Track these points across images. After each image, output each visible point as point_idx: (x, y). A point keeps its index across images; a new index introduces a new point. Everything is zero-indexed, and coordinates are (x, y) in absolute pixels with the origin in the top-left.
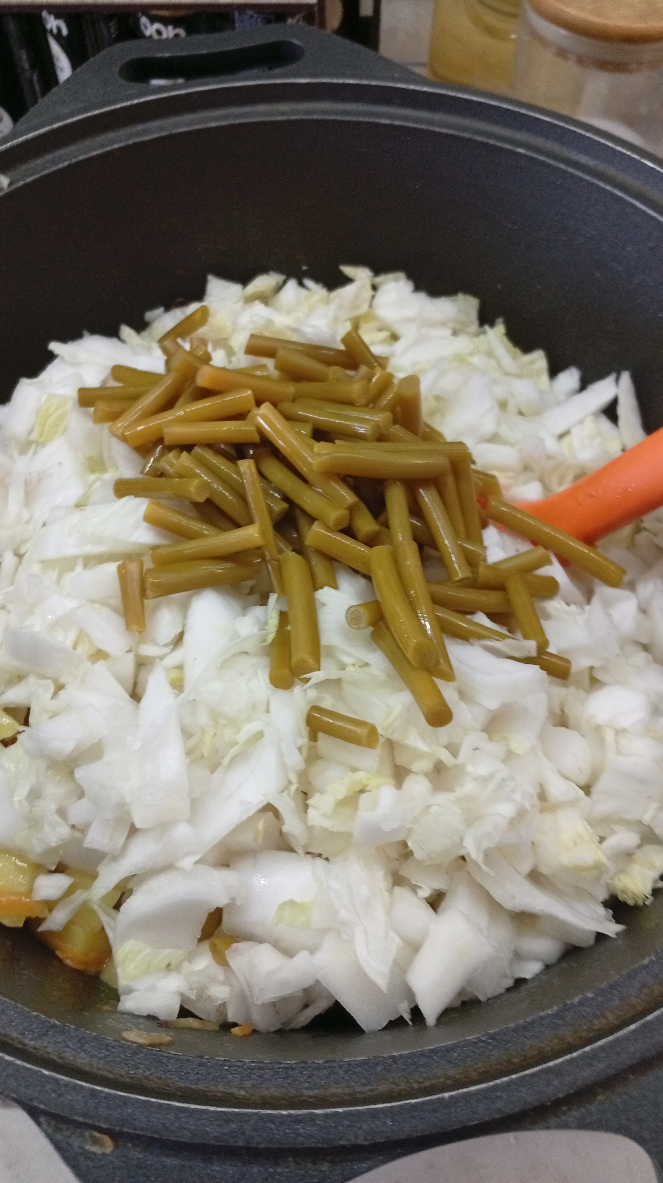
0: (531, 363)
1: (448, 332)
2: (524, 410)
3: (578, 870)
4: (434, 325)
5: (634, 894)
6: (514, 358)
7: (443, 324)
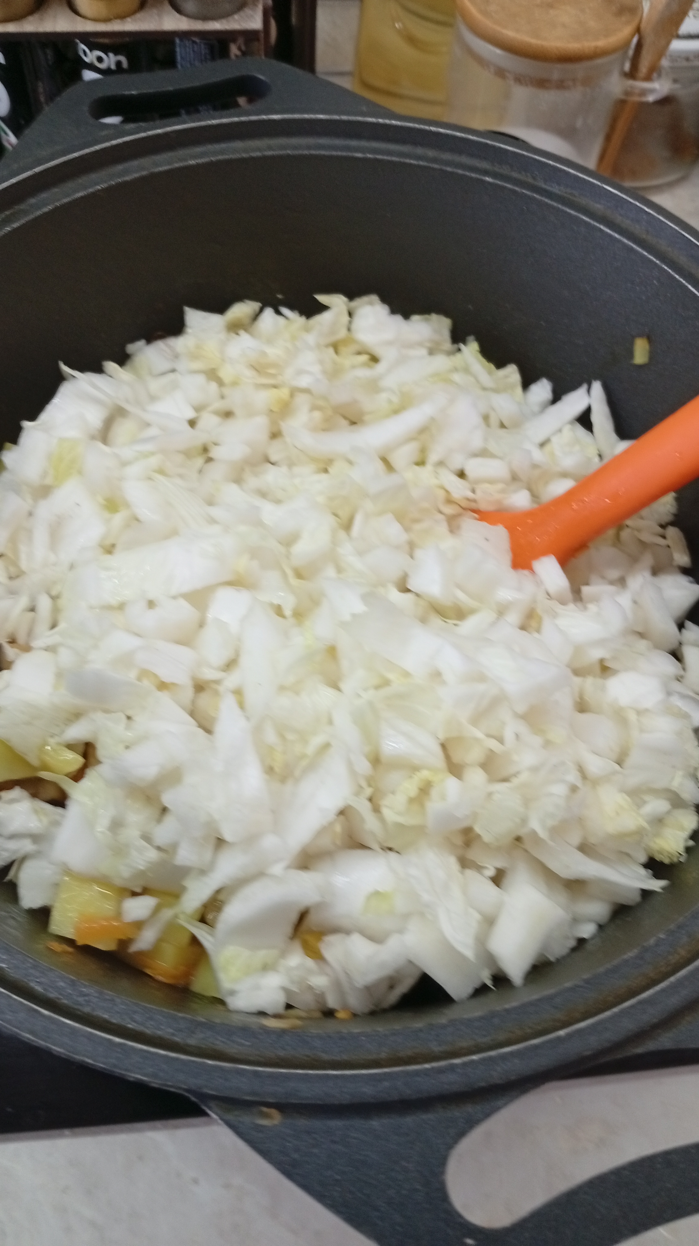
0: (506, 377)
1: (424, 352)
2: (506, 423)
3: (622, 836)
4: (411, 346)
5: (669, 853)
6: (490, 373)
7: (420, 344)
